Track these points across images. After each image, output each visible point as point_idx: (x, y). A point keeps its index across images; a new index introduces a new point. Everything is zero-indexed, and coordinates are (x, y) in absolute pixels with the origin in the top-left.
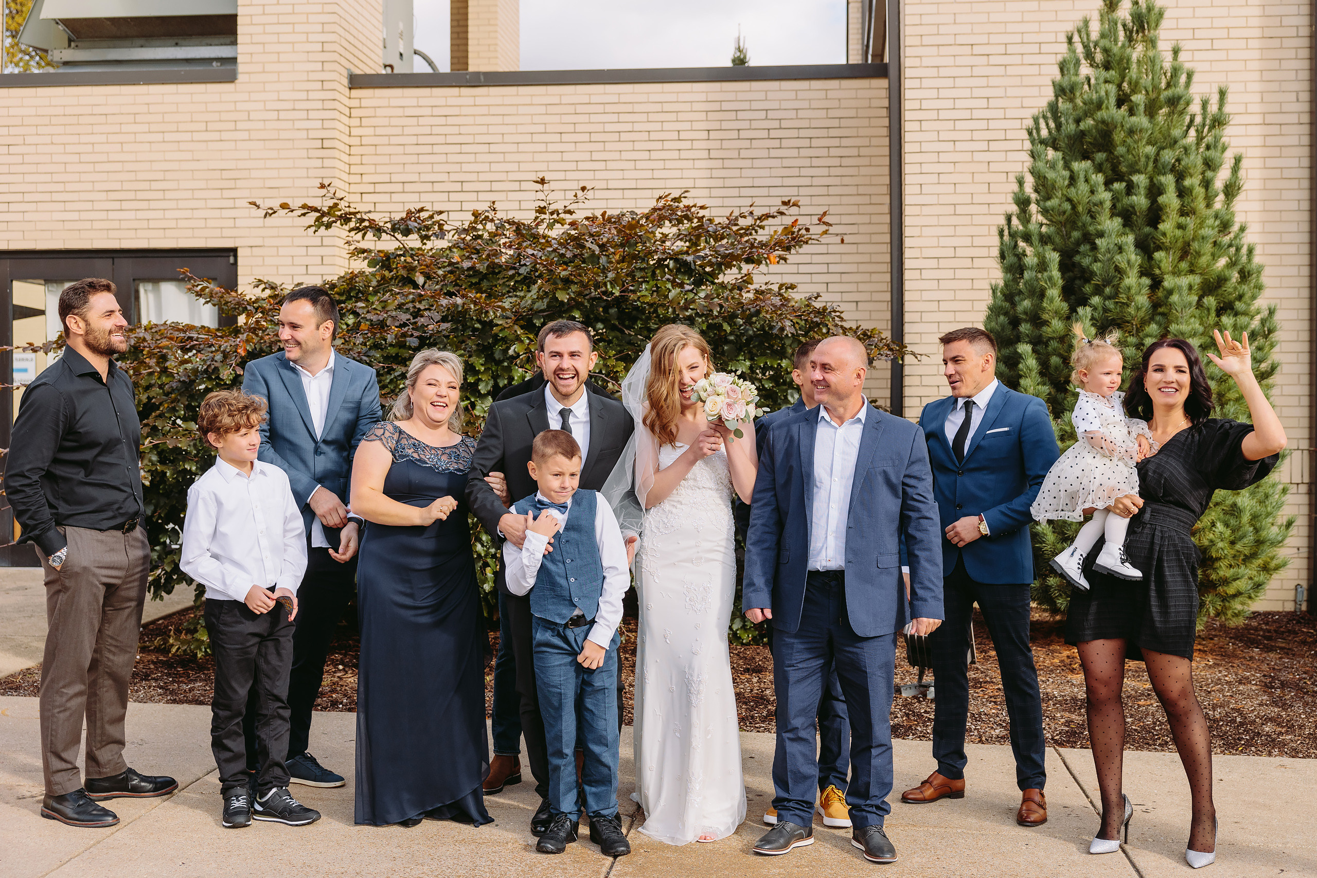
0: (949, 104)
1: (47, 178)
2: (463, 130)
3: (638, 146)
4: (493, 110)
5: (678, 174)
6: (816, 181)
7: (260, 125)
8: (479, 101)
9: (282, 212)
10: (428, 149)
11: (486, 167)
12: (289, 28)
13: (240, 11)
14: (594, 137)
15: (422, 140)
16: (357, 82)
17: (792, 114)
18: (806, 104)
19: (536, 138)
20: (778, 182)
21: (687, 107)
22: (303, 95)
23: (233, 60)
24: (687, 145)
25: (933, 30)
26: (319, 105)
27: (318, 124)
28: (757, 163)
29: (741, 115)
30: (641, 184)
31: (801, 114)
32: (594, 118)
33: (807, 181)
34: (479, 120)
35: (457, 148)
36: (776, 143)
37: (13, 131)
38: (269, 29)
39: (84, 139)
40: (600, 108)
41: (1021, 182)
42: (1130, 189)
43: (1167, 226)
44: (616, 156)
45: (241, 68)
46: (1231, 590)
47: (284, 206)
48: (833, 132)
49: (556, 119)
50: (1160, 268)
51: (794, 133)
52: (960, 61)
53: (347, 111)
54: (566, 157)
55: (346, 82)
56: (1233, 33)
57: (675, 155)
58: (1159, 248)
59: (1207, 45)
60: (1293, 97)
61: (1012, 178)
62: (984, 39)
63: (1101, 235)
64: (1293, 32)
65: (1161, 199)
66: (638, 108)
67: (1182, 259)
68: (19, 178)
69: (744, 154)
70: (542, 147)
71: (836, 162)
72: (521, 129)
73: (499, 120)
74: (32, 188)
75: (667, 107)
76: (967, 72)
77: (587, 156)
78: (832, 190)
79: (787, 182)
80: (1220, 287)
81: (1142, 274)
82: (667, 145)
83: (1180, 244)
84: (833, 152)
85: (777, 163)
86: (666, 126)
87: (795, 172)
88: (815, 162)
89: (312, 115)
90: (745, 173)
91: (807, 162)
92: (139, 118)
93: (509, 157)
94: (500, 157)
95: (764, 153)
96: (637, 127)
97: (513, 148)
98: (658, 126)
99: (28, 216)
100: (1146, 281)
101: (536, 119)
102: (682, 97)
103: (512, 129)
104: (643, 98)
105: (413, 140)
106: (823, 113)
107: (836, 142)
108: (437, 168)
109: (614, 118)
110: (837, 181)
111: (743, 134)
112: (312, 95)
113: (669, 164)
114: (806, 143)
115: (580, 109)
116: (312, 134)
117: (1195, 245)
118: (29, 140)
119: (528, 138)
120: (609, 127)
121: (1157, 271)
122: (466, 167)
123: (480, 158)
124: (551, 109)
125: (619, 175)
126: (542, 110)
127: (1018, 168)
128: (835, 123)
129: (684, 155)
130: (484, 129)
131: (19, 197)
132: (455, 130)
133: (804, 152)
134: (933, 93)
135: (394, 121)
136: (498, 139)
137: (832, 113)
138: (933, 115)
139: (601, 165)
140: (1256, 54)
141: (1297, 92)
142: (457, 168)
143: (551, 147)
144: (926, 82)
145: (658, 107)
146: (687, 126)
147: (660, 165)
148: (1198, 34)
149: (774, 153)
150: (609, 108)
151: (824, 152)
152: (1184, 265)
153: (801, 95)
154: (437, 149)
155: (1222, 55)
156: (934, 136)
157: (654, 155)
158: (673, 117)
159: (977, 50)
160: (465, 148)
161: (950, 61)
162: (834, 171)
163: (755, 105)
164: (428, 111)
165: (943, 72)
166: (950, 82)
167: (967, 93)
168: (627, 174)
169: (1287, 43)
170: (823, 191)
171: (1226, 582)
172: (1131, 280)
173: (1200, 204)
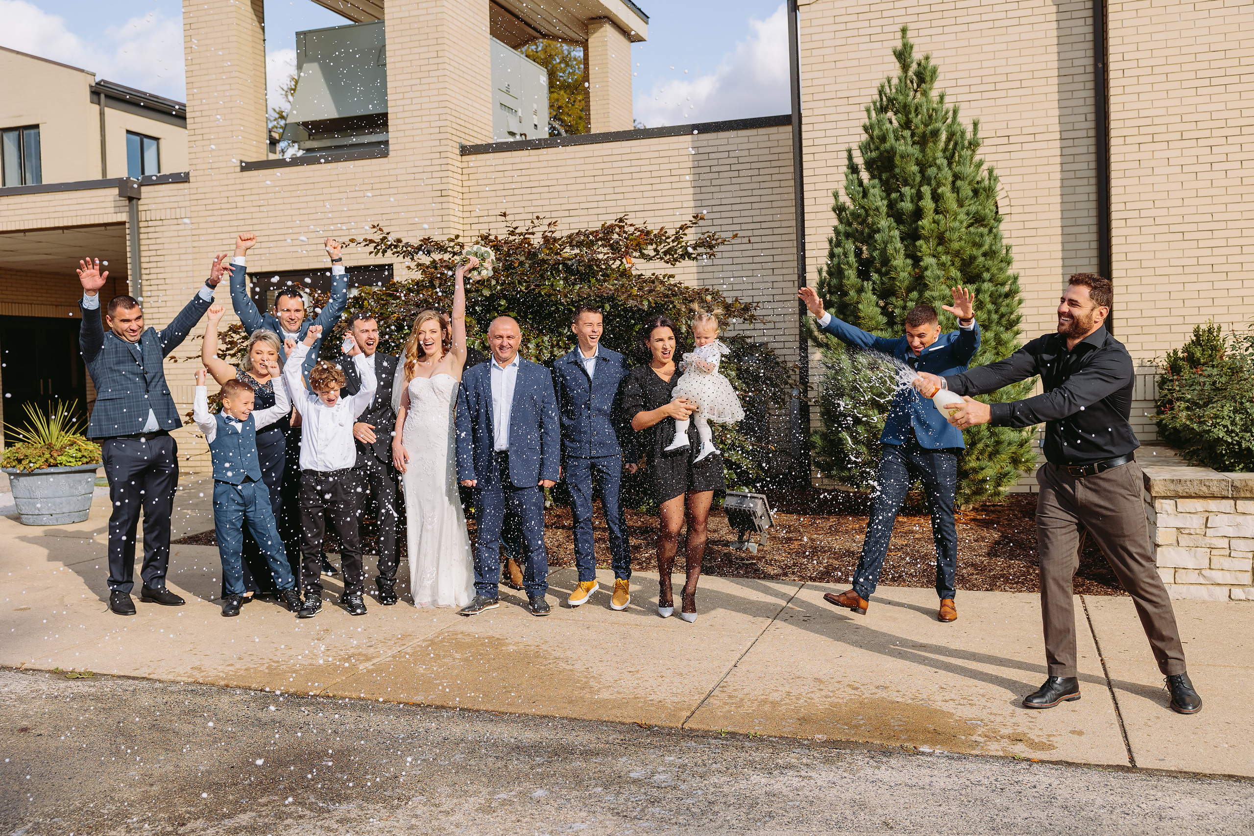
0: (833, 140)
1: (282, 225)
2: (532, 178)
3: (644, 181)
4: (551, 164)
5: (671, 199)
6: (764, 199)
7: (404, 184)
8: (541, 158)
9: (352, 245)
10: (511, 192)
11: (547, 202)
12: (419, 119)
13: (390, 111)
14: (616, 177)
15: (507, 186)
16: (465, 151)
17: (746, 153)
18: (754, 146)
19: (578, 180)
20: (738, 200)
21: (675, 153)
22: (429, 162)
23: (386, 143)
24: (676, 179)
25: (821, 89)
26: (438, 168)
27: (439, 181)
28: (723, 188)
29: (712, 156)
30: (647, 207)
31: (752, 152)
32: (615, 164)
33: (757, 199)
34: (542, 171)
35: (529, 191)
36: (736, 174)
37: (262, 197)
38: (407, 120)
39: (302, 199)
40: (619, 158)
41: (836, 195)
42: (902, 197)
43: (925, 223)
44: (630, 189)
45: (391, 147)
46: (980, 477)
47: (352, 241)
48: (774, 164)
49: (591, 167)
50: (920, 252)
51: (748, 166)
52: (840, 109)
53: (460, 171)
54: (598, 192)
55: (458, 152)
56: (1036, 74)
57: (669, 186)
58: (918, 237)
59: (1018, 84)
60: (1082, 118)
61: (830, 194)
62: (856, 93)
63: (878, 231)
64: (1082, 70)
65: (922, 203)
66: (643, 156)
67: (939, 244)
68: (266, 226)
69: (714, 182)
70: (582, 187)
71: (777, 184)
72: (569, 175)
73: (554, 170)
74: (273, 232)
75: (662, 154)
76: (845, 117)
77: (611, 191)
78: (775, 204)
79: (744, 200)
80: (972, 263)
81: (907, 256)
82: (663, 180)
83: (935, 234)
84: (775, 177)
85: (737, 187)
86: (663, 167)
87: (749, 193)
88: (763, 185)
89: (435, 175)
90: (716, 196)
91: (757, 186)
92: (333, 184)
93: (561, 194)
94: (555, 195)
95: (728, 181)
96: (643, 169)
97: (564, 188)
98: (656, 167)
99: (272, 250)
100: (909, 261)
101: (578, 168)
102: (672, 146)
103: (563, 175)
104: (646, 149)
105: (501, 187)
106: (767, 151)
107: (776, 170)
108: (517, 204)
109: (628, 163)
110: (777, 197)
111: (714, 169)
112: (435, 162)
113: (665, 193)
114: (756, 172)
115: (606, 159)
116: (436, 187)
117: (947, 234)
118: (271, 202)
119: (573, 181)
120: (625, 170)
121: (919, 254)
122: (534, 203)
123: (544, 196)
124: (588, 160)
125: (633, 202)
126: (582, 161)
127: (834, 186)
128: (776, 157)
129: (675, 185)
130: (545, 177)
131: (266, 239)
132: (527, 178)
133: (754, 179)
134: (822, 134)
135: (489, 175)
136: (555, 182)
137: (773, 150)
138: (823, 149)
139: (621, 196)
140: (1056, 89)
141: (1086, 114)
142: (529, 203)
143: (588, 186)
144: (816, 127)
145: (656, 154)
146: (676, 166)
147: (659, 193)
148: (1010, 77)
149: (734, 181)
150: (625, 157)
151: (768, 178)
152: (940, 249)
153: (751, 139)
154: (516, 192)
155: (1028, 91)
156: (823, 164)
157: (655, 187)
158: (666, 160)
159: (851, 101)
160: (534, 190)
161: (833, 110)
162: (775, 191)
163: (721, 149)
164: (509, 167)
165: (828, 118)
166: (833, 125)
167: (845, 132)
168: (638, 201)
169: (1077, 78)
170: (769, 205)
171: (975, 471)
172: (900, 261)
173: (953, 205)
